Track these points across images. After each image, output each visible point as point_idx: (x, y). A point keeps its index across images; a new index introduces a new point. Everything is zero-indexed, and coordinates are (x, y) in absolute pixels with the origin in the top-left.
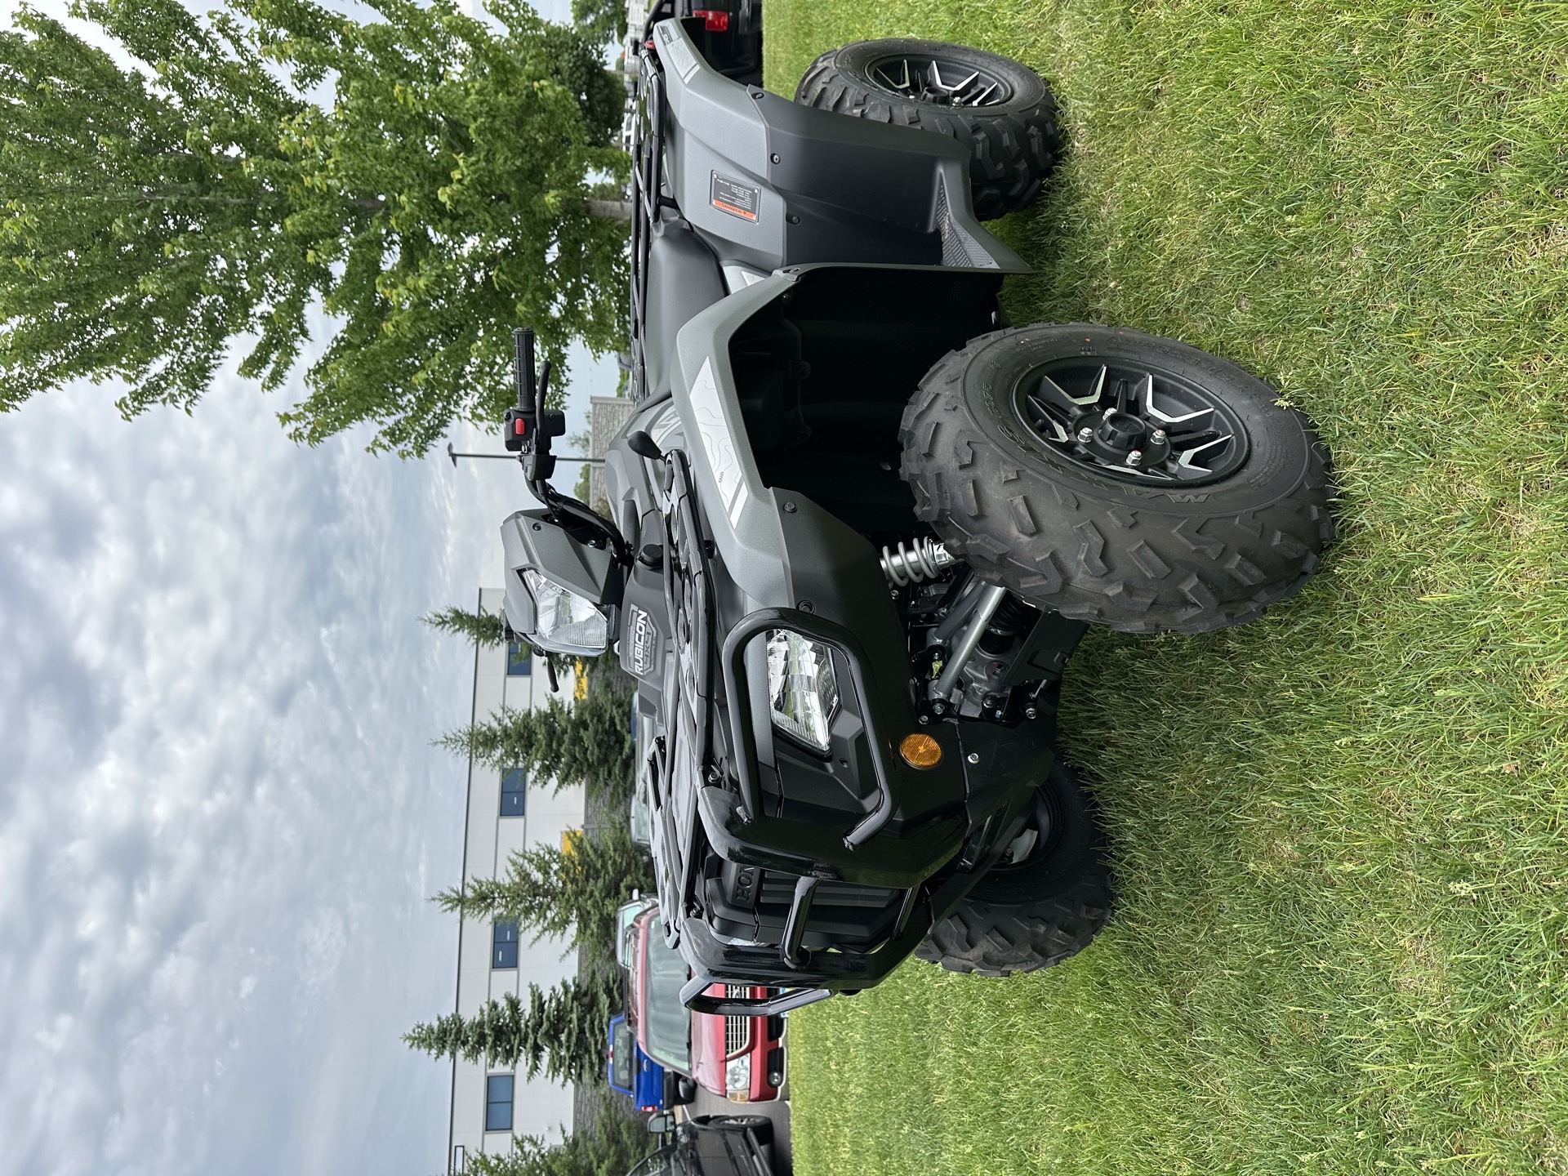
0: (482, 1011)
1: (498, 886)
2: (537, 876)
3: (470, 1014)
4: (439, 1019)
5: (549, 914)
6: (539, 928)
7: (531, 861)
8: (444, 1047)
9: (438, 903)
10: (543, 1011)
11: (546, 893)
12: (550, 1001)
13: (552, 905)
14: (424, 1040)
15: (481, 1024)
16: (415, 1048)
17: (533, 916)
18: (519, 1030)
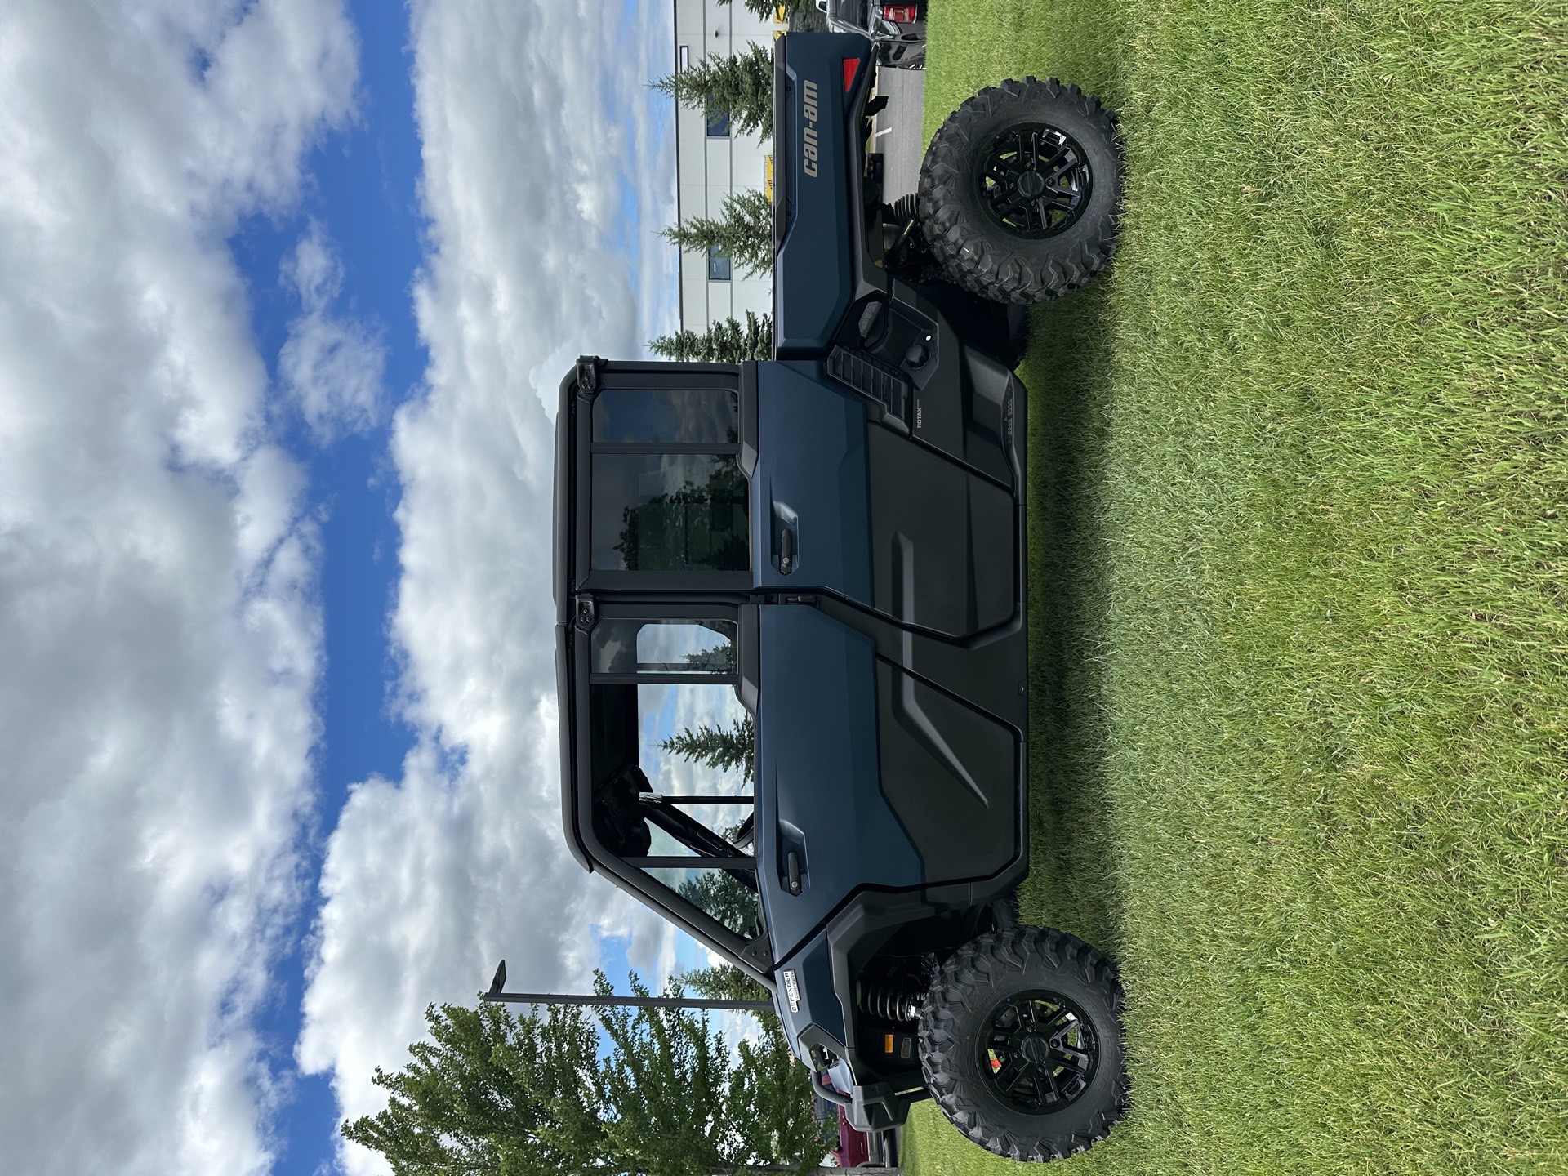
0: (709, 331)
1: (716, 226)
2: (749, 220)
3: (700, 333)
4: (677, 333)
5: (761, 254)
6: (752, 265)
7: (743, 206)
8: (682, 355)
9: (667, 238)
10: (756, 333)
11: (757, 235)
12: (763, 327)
13: (762, 247)
14: (666, 349)
15: (709, 340)
16: (659, 354)
17: (747, 255)
18: (739, 346)
